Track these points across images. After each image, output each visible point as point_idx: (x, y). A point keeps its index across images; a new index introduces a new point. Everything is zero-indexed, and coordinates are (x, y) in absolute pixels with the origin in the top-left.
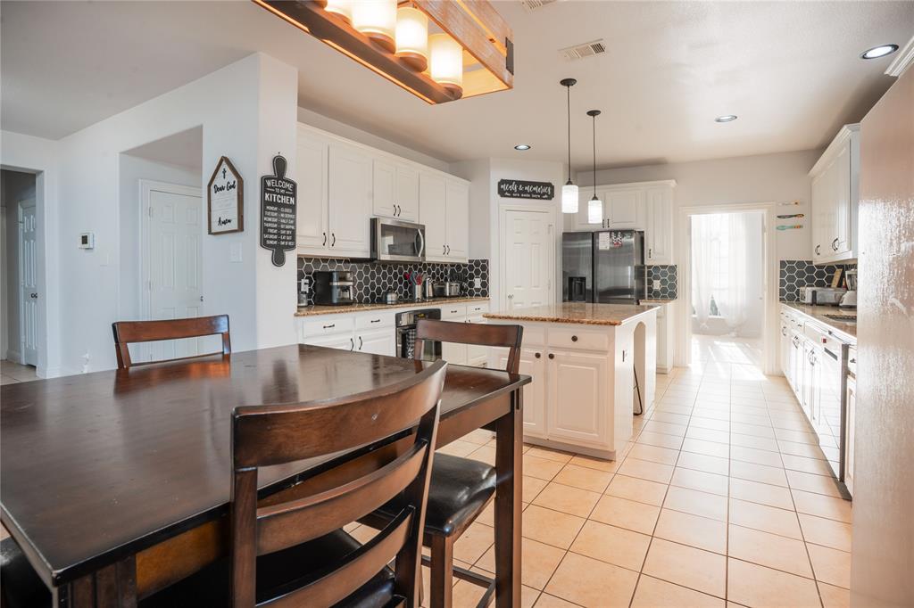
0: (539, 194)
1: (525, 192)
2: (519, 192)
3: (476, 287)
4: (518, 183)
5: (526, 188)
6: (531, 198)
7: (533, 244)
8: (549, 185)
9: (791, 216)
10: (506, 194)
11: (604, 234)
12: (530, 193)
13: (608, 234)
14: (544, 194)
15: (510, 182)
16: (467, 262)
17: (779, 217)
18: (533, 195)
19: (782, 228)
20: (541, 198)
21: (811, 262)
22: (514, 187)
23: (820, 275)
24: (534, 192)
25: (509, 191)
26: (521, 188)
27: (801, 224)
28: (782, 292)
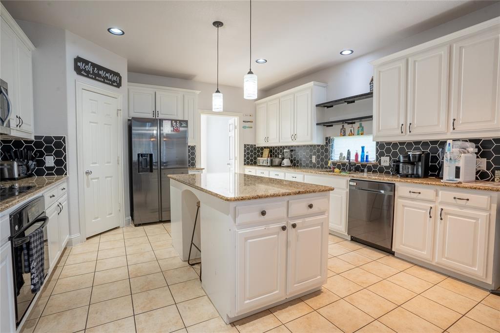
0: (110, 80)
1: (100, 76)
2: (94, 74)
3: (47, 165)
4: (94, 65)
5: (100, 72)
6: (104, 82)
7: (105, 124)
8: (117, 74)
9: (248, 122)
10: (83, 72)
11: (167, 121)
12: (103, 78)
13: (170, 122)
14: (114, 82)
15: (86, 62)
16: (33, 138)
17: (244, 121)
18: (105, 80)
19: (245, 127)
20: (112, 85)
21: (255, 145)
22: (89, 68)
23: (258, 151)
24: (106, 78)
25: (85, 70)
26: (96, 71)
27: (251, 126)
28: (245, 161)
